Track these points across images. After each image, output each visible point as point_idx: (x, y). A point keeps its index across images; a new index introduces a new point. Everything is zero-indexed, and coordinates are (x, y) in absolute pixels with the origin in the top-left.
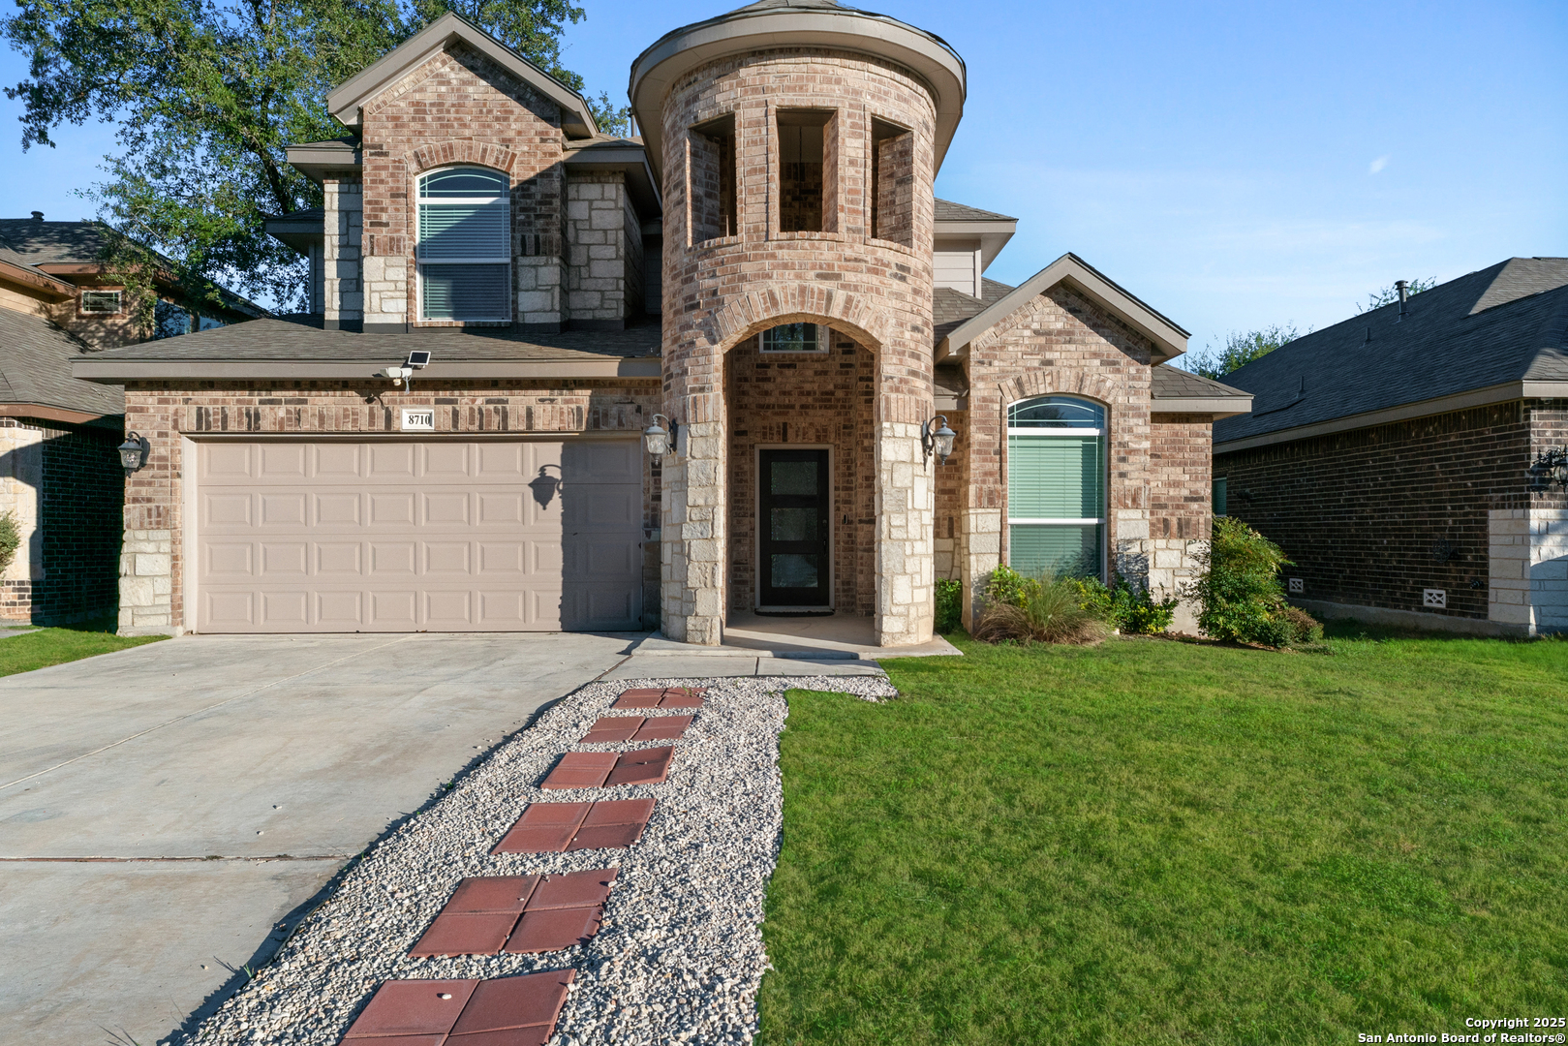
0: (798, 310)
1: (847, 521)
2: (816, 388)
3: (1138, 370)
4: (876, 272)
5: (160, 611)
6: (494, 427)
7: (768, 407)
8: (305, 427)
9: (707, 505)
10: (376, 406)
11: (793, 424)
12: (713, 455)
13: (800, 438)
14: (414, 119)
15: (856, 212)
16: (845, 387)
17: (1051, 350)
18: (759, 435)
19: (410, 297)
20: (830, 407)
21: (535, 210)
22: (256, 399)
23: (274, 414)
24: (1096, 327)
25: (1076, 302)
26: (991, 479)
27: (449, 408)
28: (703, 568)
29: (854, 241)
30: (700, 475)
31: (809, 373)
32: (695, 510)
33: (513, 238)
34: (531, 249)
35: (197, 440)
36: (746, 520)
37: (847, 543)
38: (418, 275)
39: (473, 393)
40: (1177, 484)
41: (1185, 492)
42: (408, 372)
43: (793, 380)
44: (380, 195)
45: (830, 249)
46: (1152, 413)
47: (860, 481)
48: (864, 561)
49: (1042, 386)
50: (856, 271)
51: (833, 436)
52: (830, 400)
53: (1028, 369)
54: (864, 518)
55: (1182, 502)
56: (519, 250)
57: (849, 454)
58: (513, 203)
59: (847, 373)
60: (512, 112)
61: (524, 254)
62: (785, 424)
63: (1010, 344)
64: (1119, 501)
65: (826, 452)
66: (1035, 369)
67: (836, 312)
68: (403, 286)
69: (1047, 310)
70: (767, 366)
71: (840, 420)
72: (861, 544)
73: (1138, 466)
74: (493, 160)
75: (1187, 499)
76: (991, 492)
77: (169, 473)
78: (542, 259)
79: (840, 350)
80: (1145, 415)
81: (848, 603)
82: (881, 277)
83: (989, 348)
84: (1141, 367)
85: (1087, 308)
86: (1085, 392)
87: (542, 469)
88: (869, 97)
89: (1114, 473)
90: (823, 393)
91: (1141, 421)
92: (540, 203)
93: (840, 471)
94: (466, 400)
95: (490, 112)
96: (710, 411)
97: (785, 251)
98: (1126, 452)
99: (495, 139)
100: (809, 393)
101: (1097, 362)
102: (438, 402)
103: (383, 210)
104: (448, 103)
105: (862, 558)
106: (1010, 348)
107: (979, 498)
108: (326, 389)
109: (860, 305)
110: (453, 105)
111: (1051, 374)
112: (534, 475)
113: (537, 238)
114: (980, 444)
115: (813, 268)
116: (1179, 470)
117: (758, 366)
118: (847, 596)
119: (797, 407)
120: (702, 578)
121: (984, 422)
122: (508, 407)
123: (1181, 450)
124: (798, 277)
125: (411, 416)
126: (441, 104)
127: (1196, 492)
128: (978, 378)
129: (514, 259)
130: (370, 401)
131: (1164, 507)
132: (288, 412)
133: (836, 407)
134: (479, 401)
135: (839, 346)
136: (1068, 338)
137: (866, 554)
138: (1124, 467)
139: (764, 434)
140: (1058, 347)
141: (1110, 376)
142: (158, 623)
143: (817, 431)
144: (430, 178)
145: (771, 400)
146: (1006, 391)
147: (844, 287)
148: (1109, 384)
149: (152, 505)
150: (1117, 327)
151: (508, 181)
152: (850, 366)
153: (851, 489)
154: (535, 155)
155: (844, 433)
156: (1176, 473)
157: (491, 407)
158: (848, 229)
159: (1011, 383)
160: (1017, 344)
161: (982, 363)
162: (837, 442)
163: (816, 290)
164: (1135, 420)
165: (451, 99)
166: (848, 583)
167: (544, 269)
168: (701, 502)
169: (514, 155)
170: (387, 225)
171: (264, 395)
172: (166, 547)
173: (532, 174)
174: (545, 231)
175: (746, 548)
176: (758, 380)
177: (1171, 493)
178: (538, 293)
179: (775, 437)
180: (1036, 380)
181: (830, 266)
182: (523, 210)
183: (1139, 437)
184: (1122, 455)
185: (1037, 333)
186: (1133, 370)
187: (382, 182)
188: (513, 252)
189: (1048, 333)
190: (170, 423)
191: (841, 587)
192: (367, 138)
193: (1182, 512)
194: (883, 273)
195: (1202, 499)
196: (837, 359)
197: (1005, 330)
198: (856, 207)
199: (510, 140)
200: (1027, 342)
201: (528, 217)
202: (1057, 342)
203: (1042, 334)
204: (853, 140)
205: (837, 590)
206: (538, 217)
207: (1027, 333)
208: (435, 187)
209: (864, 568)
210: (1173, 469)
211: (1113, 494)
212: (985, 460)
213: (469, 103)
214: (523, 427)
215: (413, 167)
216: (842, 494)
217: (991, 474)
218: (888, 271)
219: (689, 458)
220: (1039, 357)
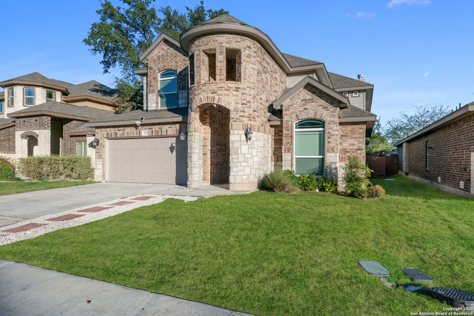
0: (206, 102)
3: (334, 110)
4: (227, 90)
5: (101, 176)
6: (160, 135)
8: (125, 136)
10: (137, 130)
12: (191, 140)
14: (158, 60)
15: (222, 75)
17: (306, 105)
19: (157, 103)
21: (182, 79)
22: (117, 130)
23: (120, 132)
24: (320, 97)
25: (314, 90)
26: (289, 144)
27: (151, 130)
28: (190, 169)
29: (221, 82)
30: (190, 145)
33: (177, 86)
34: (181, 89)
35: (108, 139)
38: (159, 97)
39: (156, 126)
40: (353, 145)
41: (356, 147)
42: (140, 122)
44: (151, 79)
45: (215, 85)
46: (339, 123)
49: (304, 116)
50: (221, 90)
53: (300, 111)
55: (355, 151)
56: (179, 89)
58: (178, 77)
60: (177, 55)
61: (180, 90)
64: (328, 151)
66: (302, 111)
67: (216, 102)
68: (155, 100)
69: (305, 93)
73: (334, 139)
74: (174, 67)
75: (356, 150)
76: (288, 148)
77: (102, 146)
78: (184, 91)
80: (336, 123)
82: (229, 91)
83: (288, 106)
84: (335, 108)
85: (317, 91)
86: (317, 117)
87: (172, 144)
88: (225, 44)
89: (326, 142)
91: (335, 125)
92: (183, 77)
94: (154, 128)
95: (173, 55)
97: (204, 87)
98: (330, 135)
99: (174, 62)
101: (321, 108)
102: (149, 129)
103: (152, 83)
104: (164, 55)
106: (294, 105)
107: (285, 150)
108: (128, 127)
109: (222, 100)
110: (166, 55)
111: (306, 112)
112: (170, 146)
113: (182, 86)
114: (285, 134)
115: (210, 91)
116: (354, 140)
120: (190, 171)
121: (287, 128)
122: (162, 129)
123: (355, 134)
124: (207, 93)
125: (144, 132)
126: (163, 55)
127: (360, 147)
128: (285, 115)
129: (178, 92)
130: (136, 129)
131: (349, 152)
132: (122, 132)
134: (157, 128)
136: (312, 101)
138: (329, 140)
140: (309, 104)
141: (325, 112)
142: (100, 179)
144: (162, 73)
146: (293, 118)
147: (218, 95)
148: (324, 114)
149: (99, 154)
150: (327, 97)
151: (176, 71)
154: (182, 65)
156: (353, 141)
157: (159, 129)
158: (219, 80)
159: (294, 116)
160: (296, 104)
161: (286, 110)
163: (211, 97)
164: (333, 125)
165: (165, 54)
167: (184, 93)
168: (190, 152)
169: (178, 65)
170: (152, 86)
171: (118, 129)
172: (102, 163)
173: (182, 70)
174: (184, 84)
177: (351, 148)
178: (183, 100)
180: (302, 114)
181: (214, 90)
182: (180, 79)
183: (334, 130)
184: (329, 136)
185: (302, 100)
186: (332, 110)
187: (151, 76)
188: (177, 90)
189: (306, 100)
190: (102, 136)
192: (149, 66)
193: (355, 154)
194: (230, 90)
195: (362, 149)
197: (293, 100)
198: (221, 73)
199: (177, 62)
200: (299, 103)
201: (181, 81)
202: (308, 102)
203: (304, 100)
204: (220, 56)
206: (183, 80)
207: (299, 100)
208: (163, 75)
210: (352, 140)
211: (326, 148)
212: (287, 139)
213: (169, 54)
214: (165, 134)
215: (157, 71)
217: (289, 143)
218: (232, 89)
219: (188, 141)
220: (303, 107)
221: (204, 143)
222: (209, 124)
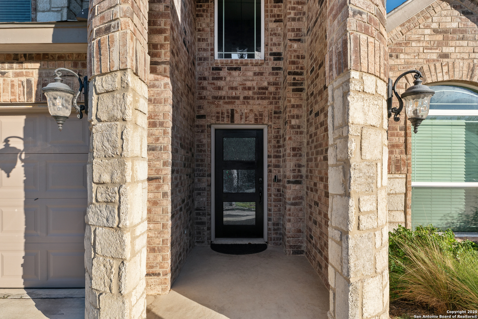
1: (276, 180)
2: (255, 85)
7: (221, 98)
9: (113, 183)
11: (238, 110)
12: (119, 115)
13: (243, 120)
16: (275, 84)
17: (447, 45)
18: (214, 118)
20: (265, 99)
25: (469, 6)
26: (398, 150)
28: (109, 267)
30: (106, 144)
31: (250, 74)
32: (102, 189)
36: (205, 179)
37: (277, 195)
43: (238, 79)
47: (288, 151)
48: (291, 212)
49: (440, 75)
51: (267, 119)
52: (264, 93)
53: (428, 61)
54: (291, 179)
57: (278, 132)
59: (277, 74)
62: (232, 111)
63: (413, 41)
65: (262, 130)
66: (434, 60)
69: (445, 12)
70: (220, 69)
71: (272, 107)
72: (289, 199)
76: (398, 161)
79: (272, 57)
81: (278, 239)
83: (397, 44)
86: (476, 79)
90: (259, 88)
93: (272, 144)
96: (115, 56)
100: (249, 88)
105: (289, 210)
106: (414, 44)
107: (388, 165)
111: (448, 64)
117: (213, 69)
118: (276, 234)
119: (241, 98)
120: (107, 279)
133: (269, 98)
135: (271, 54)
136: (461, 36)
137: (293, 207)
139: (218, 117)
140: (453, 43)
143: (256, 115)
145: (223, 93)
152: (279, 69)
153: (279, 157)
155: (275, 117)
160: (419, 41)
161: (391, 56)
162: (270, 123)
166: (278, 224)
168: (106, 178)
175: (205, 199)
176: (214, 79)
179: (226, 120)
180: (435, 69)
185: (436, 31)
189: (445, 32)
191: (272, 227)
196: (270, 63)
197: (410, 29)
200: (427, 38)
202: (453, 39)
203: (440, 33)
205: (269, 229)
207: (428, 31)
209: (292, 218)
212: (393, 135)
216: (273, 160)
217: (397, 146)
219: (95, 122)
220: (437, 51)
221: (152, 139)
222: (168, 67)
